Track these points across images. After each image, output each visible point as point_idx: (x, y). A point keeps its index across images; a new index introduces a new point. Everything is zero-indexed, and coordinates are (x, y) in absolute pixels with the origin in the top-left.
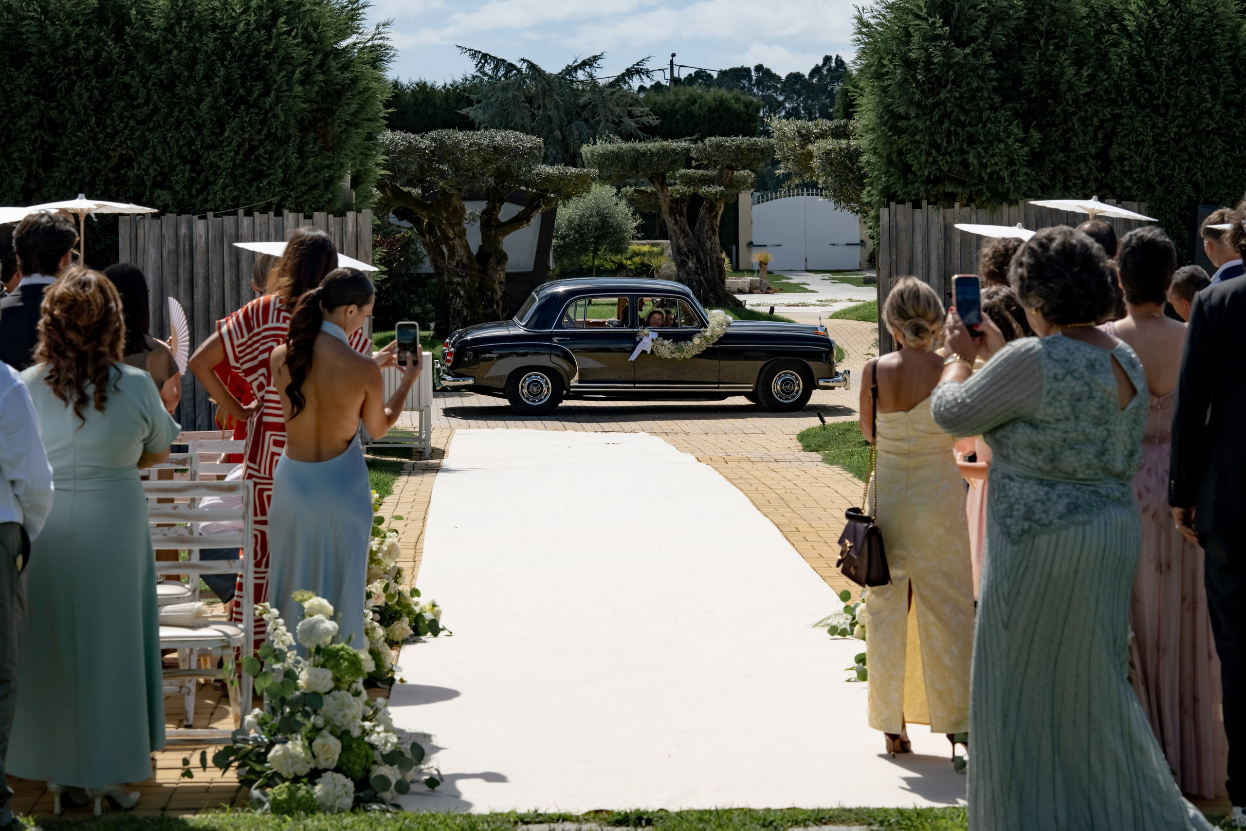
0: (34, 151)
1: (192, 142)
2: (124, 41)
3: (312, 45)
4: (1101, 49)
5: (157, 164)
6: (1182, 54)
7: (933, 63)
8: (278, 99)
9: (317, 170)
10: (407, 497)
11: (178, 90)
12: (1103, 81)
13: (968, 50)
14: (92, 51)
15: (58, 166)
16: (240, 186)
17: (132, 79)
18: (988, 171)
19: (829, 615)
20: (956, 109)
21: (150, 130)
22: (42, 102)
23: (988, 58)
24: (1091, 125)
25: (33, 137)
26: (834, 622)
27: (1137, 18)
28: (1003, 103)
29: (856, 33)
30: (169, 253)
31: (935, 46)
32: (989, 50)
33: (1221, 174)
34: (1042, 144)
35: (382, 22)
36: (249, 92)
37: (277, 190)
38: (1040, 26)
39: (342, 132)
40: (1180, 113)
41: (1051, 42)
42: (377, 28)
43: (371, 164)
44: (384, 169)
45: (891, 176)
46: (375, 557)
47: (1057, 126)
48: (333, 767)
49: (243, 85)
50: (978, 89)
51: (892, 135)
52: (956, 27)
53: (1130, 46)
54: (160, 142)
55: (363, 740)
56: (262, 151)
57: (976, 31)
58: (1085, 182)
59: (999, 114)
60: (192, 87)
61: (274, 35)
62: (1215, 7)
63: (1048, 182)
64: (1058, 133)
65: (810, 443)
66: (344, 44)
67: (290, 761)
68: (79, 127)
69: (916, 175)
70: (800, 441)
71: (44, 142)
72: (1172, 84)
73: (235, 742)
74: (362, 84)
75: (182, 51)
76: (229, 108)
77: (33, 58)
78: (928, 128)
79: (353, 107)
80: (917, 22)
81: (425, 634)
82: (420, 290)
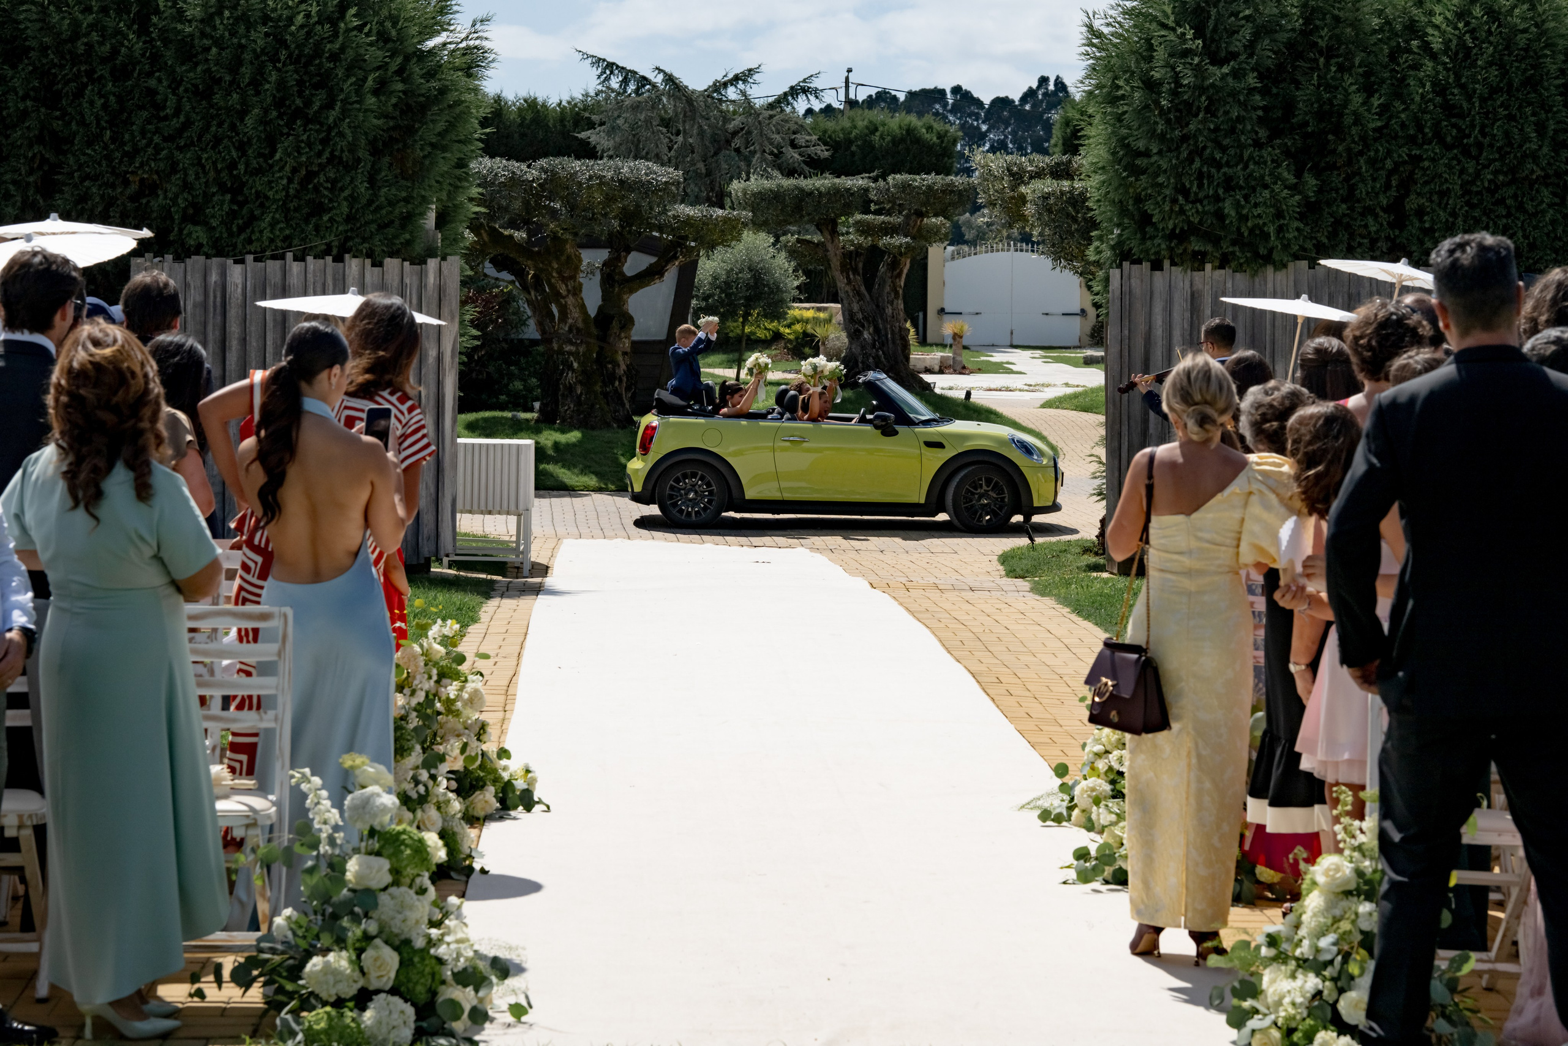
0: (31, 172)
1: (233, 165)
2: (149, 34)
3: (389, 46)
4: (1398, 72)
5: (189, 193)
6: (1501, 81)
7: (1181, 86)
8: (345, 113)
9: (391, 204)
10: (497, 626)
11: (217, 98)
12: (1399, 112)
13: (1226, 70)
14: (108, 46)
15: (61, 192)
16: (293, 223)
17: (159, 84)
18: (1249, 224)
19: (1039, 794)
20: (1209, 144)
21: (180, 149)
22: (43, 110)
23: (1252, 80)
24: (1383, 168)
25: (30, 155)
26: (1046, 804)
27: (1443, 33)
28: (1270, 138)
29: (1084, 45)
30: (195, 306)
31: (1184, 64)
32: (1253, 70)
33: (1548, 235)
34: (1320, 191)
35: (480, 18)
36: (308, 103)
37: (340, 228)
38: (1319, 40)
39: (425, 157)
40: (1497, 156)
41: (1333, 61)
42: (473, 25)
43: (462, 198)
44: (478, 206)
45: (1126, 228)
46: (453, 708)
47: (1338, 169)
48: (388, 987)
49: (300, 93)
50: (1239, 119)
51: (1128, 177)
52: (1213, 40)
53: (1434, 68)
54: (193, 165)
55: (428, 952)
56: (322, 178)
57: (1237, 45)
58: (1373, 242)
59: (1264, 153)
60: (235, 96)
61: (341, 31)
62: (1544, 22)
63: (1325, 240)
64: (1341, 179)
65: (1014, 567)
66: (431, 44)
67: (331, 979)
68: (90, 144)
69: (1157, 229)
70: (1002, 564)
71: (44, 159)
72: (1487, 118)
73: (261, 951)
74: (452, 97)
75: (223, 49)
76: (282, 123)
77: (32, 54)
78: (1175, 167)
79: (441, 126)
80: (1163, 33)
81: (515, 808)
82: (523, 360)
